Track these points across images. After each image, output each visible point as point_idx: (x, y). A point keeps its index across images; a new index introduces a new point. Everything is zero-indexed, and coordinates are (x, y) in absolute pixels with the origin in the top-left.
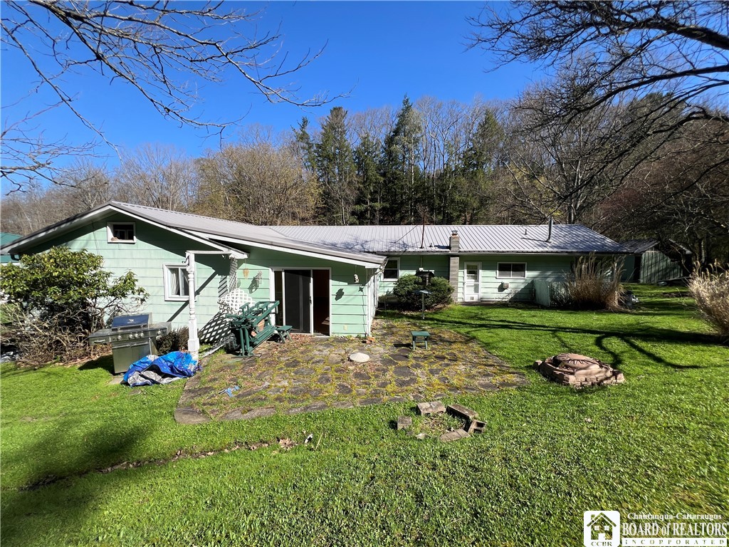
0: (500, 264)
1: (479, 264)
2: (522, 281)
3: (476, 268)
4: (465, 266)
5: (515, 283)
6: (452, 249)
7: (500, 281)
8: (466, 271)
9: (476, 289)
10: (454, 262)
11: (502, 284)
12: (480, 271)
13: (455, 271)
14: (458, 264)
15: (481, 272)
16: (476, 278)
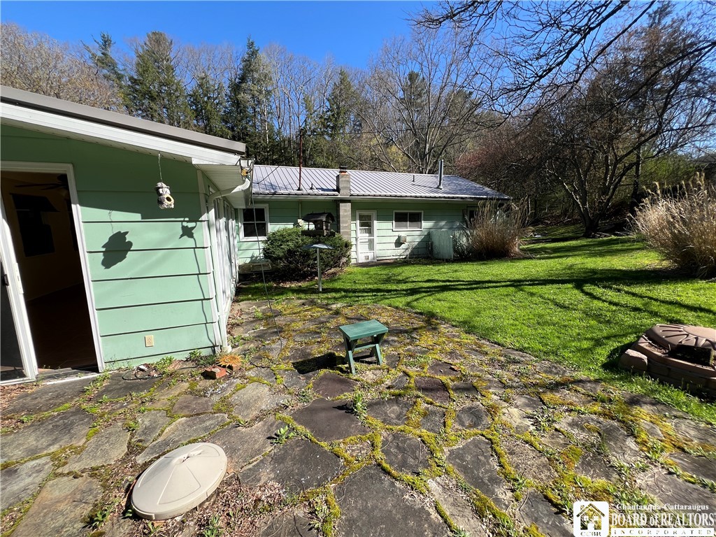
0: (395, 213)
1: (374, 214)
2: (418, 233)
3: (369, 217)
4: (358, 217)
5: (413, 234)
6: (341, 192)
7: (397, 234)
8: (358, 221)
9: (371, 244)
10: (345, 210)
11: (399, 237)
12: (375, 222)
13: (346, 222)
14: (349, 213)
15: (377, 224)
16: (370, 232)
